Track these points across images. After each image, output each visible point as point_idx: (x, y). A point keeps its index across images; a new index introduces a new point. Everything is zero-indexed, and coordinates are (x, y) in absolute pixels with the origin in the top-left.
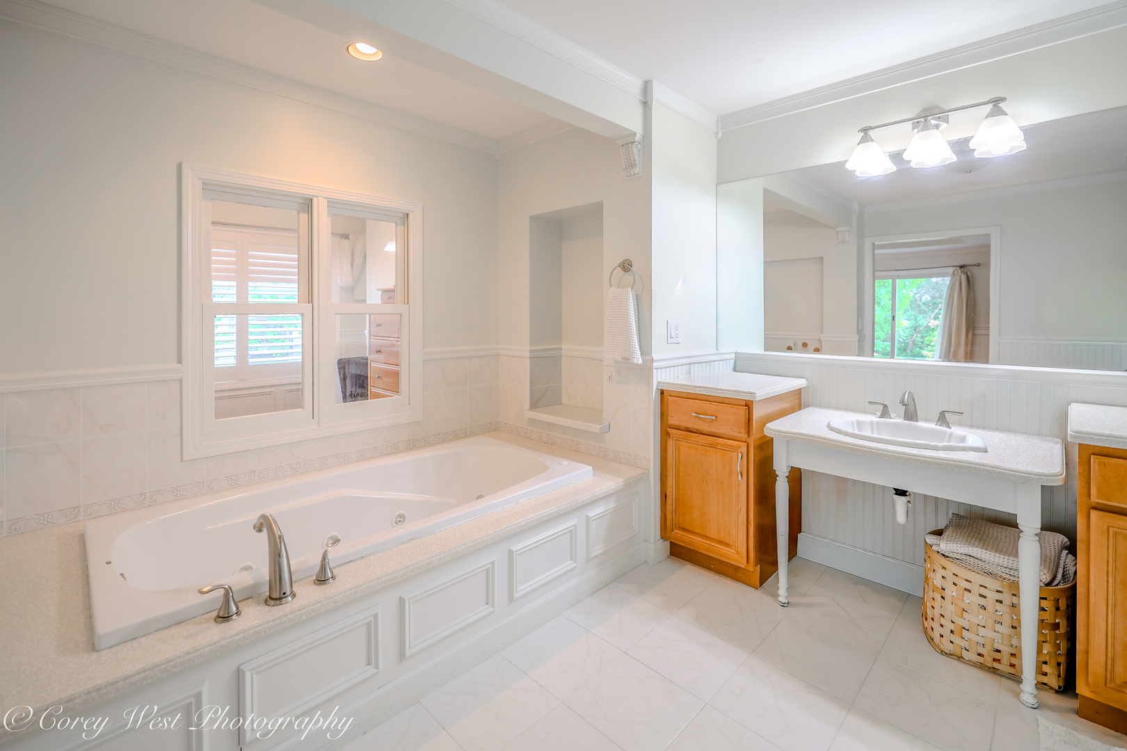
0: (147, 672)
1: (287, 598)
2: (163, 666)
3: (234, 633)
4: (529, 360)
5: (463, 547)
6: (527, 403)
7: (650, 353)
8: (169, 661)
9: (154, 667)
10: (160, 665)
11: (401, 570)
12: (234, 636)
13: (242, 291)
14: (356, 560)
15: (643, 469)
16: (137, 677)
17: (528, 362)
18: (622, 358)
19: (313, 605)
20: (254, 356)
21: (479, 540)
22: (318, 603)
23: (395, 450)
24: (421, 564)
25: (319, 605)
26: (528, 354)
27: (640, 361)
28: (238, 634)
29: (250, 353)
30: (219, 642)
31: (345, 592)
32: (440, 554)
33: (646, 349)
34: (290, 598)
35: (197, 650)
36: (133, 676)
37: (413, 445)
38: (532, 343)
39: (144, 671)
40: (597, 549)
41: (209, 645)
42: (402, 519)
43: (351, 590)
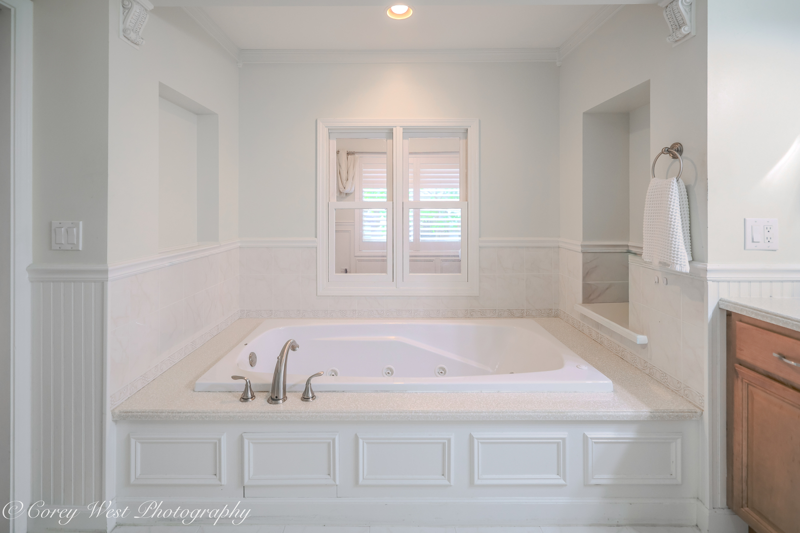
0: (193, 414)
1: (279, 401)
2: (200, 414)
3: (238, 411)
4: (581, 255)
5: (413, 414)
6: (579, 296)
7: (704, 260)
8: (204, 413)
9: (197, 412)
10: (200, 413)
11: (354, 413)
12: (238, 412)
13: (417, 194)
14: (338, 392)
15: (695, 406)
16: (188, 414)
17: (580, 257)
18: (660, 263)
19: (286, 413)
20: (423, 236)
21: (431, 414)
22: (289, 412)
23: (454, 316)
24: (371, 414)
25: (290, 414)
26: (579, 249)
27: (687, 269)
28: (240, 412)
29: (421, 234)
30: (229, 412)
31: (309, 412)
32: (390, 413)
33: (696, 254)
34: (281, 401)
35: (218, 412)
36: (187, 413)
37: (469, 314)
38: (585, 238)
39: (193, 412)
40: (604, 478)
41: (224, 412)
42: (390, 372)
43: (313, 413)
